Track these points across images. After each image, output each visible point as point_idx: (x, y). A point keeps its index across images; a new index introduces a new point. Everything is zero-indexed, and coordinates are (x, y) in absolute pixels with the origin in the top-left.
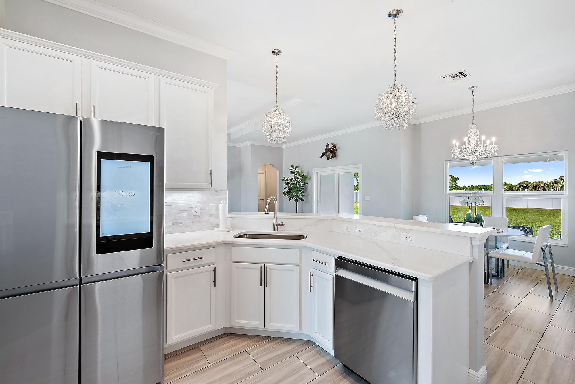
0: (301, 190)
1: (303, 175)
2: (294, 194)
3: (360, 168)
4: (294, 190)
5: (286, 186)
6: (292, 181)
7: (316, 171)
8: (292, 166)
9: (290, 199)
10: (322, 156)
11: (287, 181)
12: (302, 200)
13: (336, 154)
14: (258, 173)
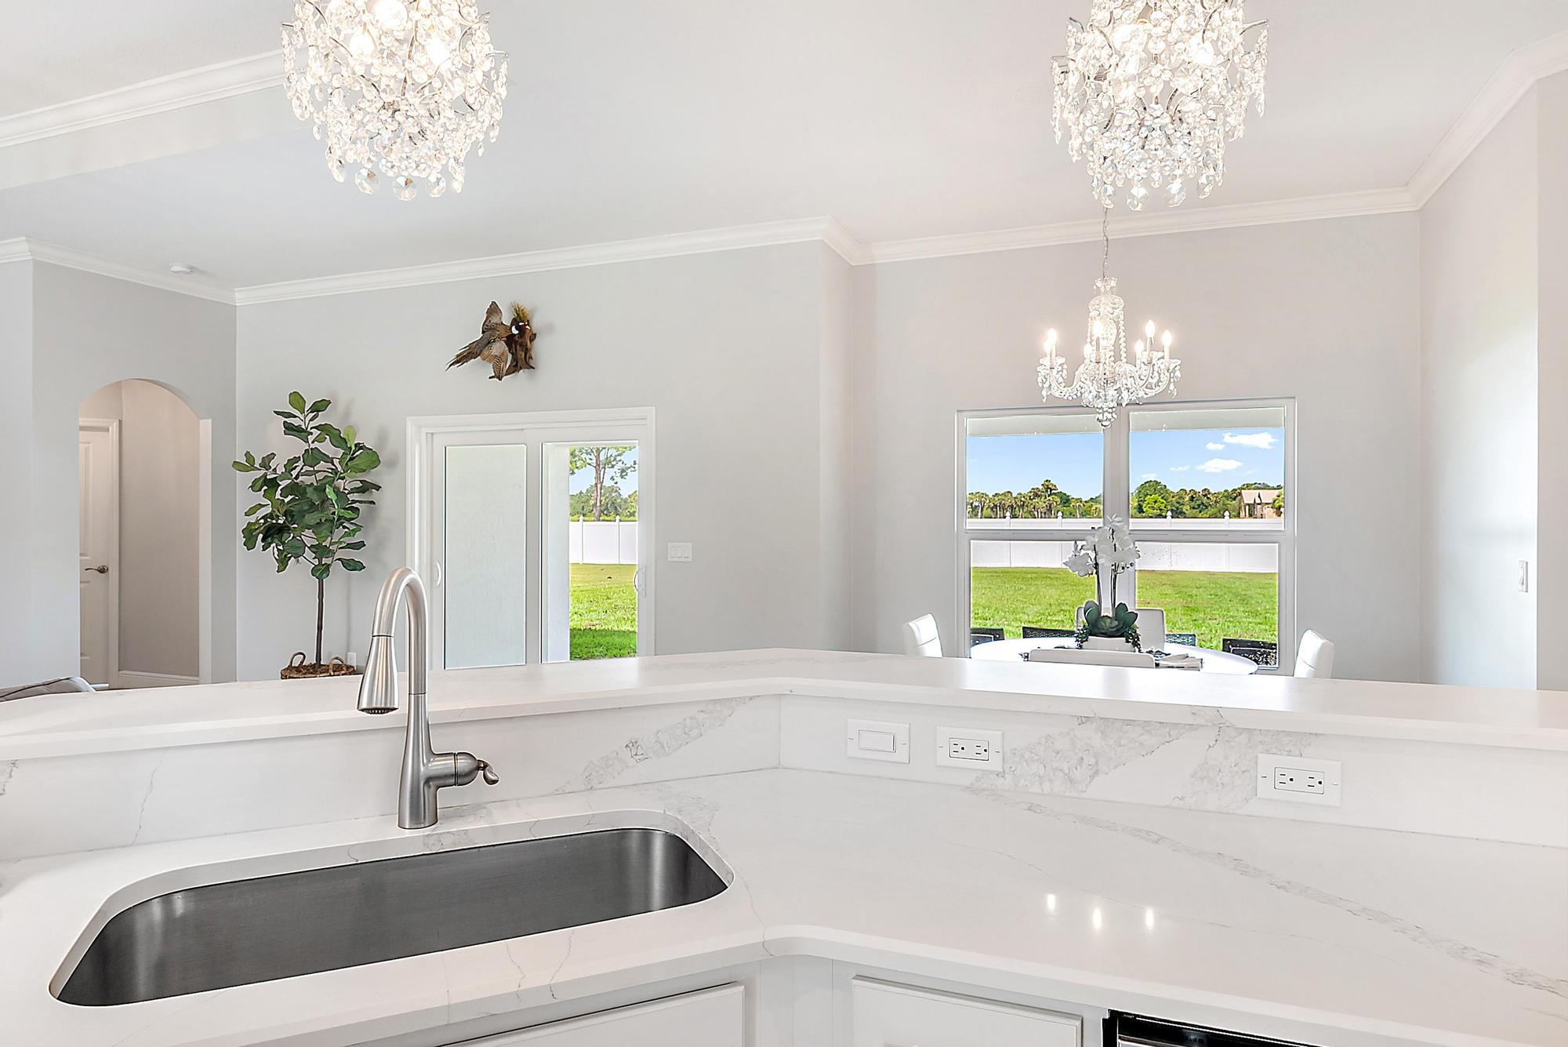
0: (349, 520)
1: (359, 446)
2: (309, 537)
3: (644, 422)
4: (312, 518)
5: (259, 497)
6: (294, 473)
7: (425, 430)
8: (296, 399)
9: (283, 563)
10: (461, 359)
11: (263, 471)
12: (353, 566)
13: (531, 358)
14: (82, 428)
